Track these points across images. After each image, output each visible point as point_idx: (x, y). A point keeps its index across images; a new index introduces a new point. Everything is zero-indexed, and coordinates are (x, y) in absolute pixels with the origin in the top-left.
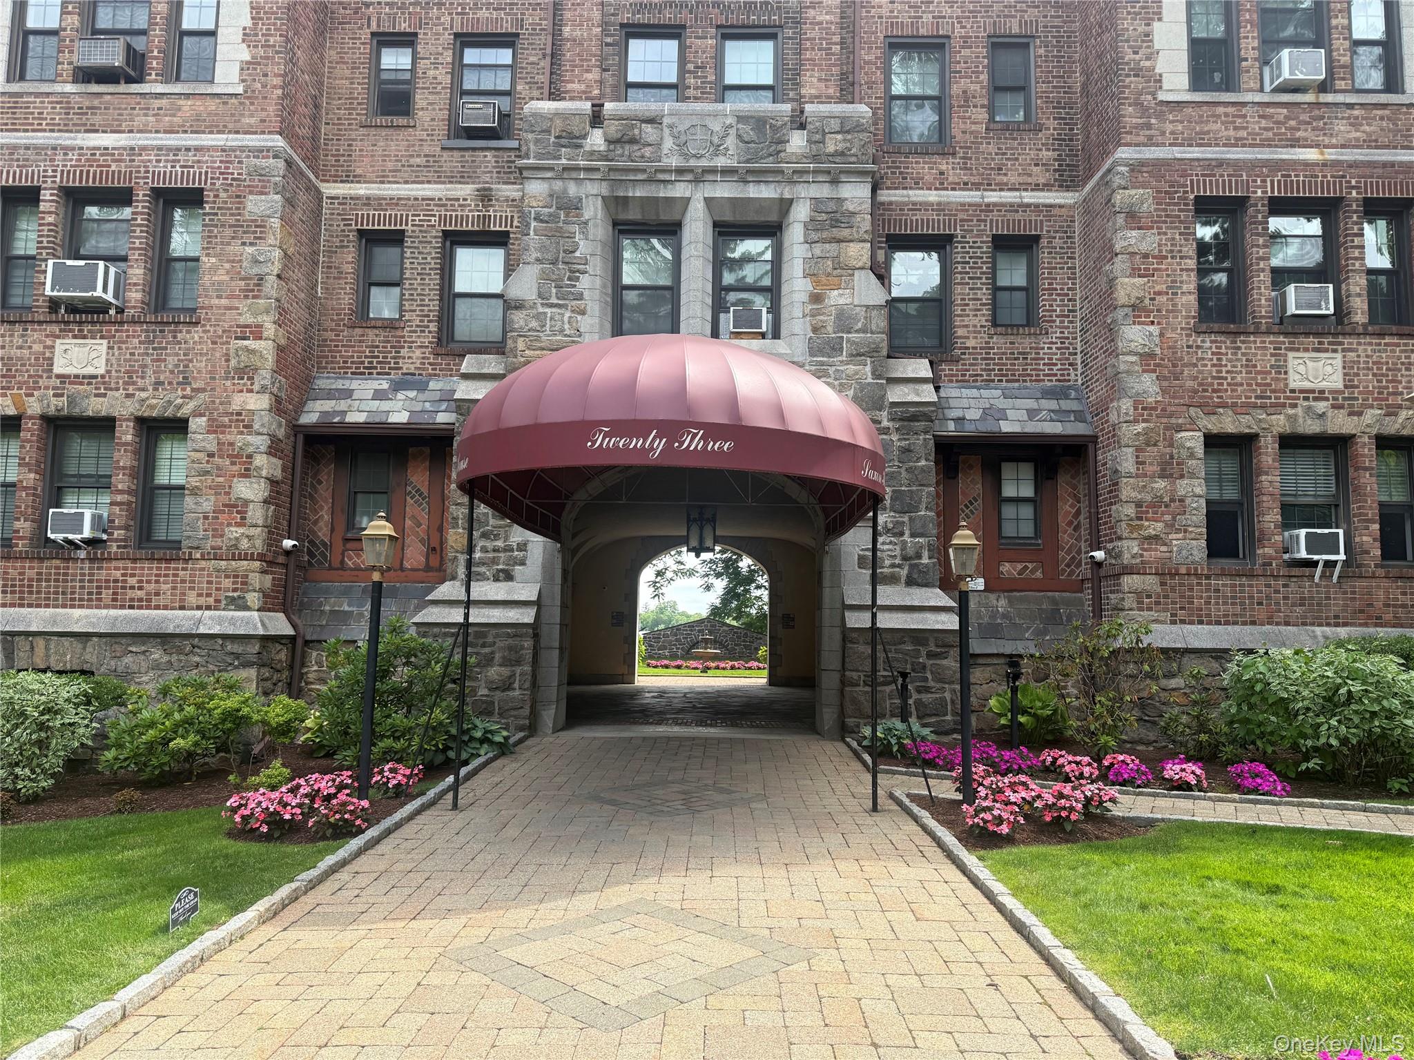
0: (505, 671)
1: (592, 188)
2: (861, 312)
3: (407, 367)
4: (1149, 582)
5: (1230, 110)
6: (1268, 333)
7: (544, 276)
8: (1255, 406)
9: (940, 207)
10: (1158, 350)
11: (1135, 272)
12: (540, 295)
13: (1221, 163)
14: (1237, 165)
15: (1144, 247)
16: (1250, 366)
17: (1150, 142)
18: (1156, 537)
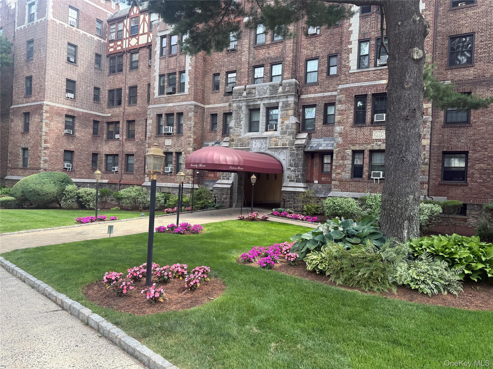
0: (226, 196)
1: (244, 104)
2: (290, 125)
3: (218, 140)
4: (337, 183)
5: (366, 73)
6: (368, 126)
7: (236, 122)
8: (364, 144)
9: (314, 98)
10: (343, 132)
11: (340, 114)
12: (235, 126)
13: (361, 87)
14: (365, 87)
15: (342, 108)
16: (364, 134)
17: (347, 83)
18: (339, 173)
